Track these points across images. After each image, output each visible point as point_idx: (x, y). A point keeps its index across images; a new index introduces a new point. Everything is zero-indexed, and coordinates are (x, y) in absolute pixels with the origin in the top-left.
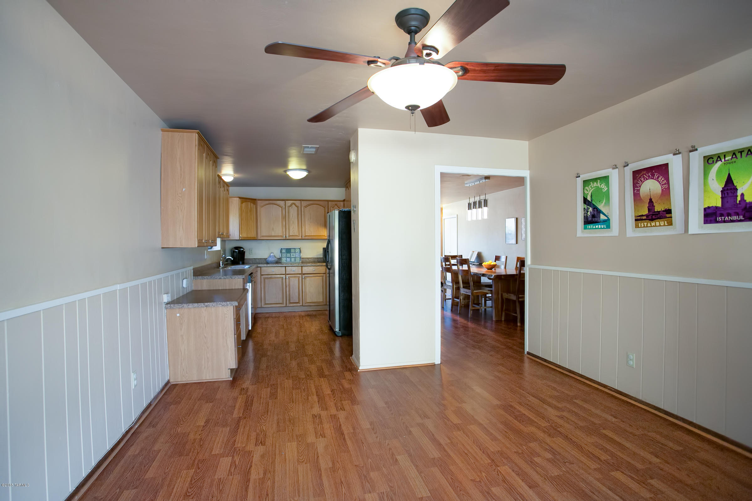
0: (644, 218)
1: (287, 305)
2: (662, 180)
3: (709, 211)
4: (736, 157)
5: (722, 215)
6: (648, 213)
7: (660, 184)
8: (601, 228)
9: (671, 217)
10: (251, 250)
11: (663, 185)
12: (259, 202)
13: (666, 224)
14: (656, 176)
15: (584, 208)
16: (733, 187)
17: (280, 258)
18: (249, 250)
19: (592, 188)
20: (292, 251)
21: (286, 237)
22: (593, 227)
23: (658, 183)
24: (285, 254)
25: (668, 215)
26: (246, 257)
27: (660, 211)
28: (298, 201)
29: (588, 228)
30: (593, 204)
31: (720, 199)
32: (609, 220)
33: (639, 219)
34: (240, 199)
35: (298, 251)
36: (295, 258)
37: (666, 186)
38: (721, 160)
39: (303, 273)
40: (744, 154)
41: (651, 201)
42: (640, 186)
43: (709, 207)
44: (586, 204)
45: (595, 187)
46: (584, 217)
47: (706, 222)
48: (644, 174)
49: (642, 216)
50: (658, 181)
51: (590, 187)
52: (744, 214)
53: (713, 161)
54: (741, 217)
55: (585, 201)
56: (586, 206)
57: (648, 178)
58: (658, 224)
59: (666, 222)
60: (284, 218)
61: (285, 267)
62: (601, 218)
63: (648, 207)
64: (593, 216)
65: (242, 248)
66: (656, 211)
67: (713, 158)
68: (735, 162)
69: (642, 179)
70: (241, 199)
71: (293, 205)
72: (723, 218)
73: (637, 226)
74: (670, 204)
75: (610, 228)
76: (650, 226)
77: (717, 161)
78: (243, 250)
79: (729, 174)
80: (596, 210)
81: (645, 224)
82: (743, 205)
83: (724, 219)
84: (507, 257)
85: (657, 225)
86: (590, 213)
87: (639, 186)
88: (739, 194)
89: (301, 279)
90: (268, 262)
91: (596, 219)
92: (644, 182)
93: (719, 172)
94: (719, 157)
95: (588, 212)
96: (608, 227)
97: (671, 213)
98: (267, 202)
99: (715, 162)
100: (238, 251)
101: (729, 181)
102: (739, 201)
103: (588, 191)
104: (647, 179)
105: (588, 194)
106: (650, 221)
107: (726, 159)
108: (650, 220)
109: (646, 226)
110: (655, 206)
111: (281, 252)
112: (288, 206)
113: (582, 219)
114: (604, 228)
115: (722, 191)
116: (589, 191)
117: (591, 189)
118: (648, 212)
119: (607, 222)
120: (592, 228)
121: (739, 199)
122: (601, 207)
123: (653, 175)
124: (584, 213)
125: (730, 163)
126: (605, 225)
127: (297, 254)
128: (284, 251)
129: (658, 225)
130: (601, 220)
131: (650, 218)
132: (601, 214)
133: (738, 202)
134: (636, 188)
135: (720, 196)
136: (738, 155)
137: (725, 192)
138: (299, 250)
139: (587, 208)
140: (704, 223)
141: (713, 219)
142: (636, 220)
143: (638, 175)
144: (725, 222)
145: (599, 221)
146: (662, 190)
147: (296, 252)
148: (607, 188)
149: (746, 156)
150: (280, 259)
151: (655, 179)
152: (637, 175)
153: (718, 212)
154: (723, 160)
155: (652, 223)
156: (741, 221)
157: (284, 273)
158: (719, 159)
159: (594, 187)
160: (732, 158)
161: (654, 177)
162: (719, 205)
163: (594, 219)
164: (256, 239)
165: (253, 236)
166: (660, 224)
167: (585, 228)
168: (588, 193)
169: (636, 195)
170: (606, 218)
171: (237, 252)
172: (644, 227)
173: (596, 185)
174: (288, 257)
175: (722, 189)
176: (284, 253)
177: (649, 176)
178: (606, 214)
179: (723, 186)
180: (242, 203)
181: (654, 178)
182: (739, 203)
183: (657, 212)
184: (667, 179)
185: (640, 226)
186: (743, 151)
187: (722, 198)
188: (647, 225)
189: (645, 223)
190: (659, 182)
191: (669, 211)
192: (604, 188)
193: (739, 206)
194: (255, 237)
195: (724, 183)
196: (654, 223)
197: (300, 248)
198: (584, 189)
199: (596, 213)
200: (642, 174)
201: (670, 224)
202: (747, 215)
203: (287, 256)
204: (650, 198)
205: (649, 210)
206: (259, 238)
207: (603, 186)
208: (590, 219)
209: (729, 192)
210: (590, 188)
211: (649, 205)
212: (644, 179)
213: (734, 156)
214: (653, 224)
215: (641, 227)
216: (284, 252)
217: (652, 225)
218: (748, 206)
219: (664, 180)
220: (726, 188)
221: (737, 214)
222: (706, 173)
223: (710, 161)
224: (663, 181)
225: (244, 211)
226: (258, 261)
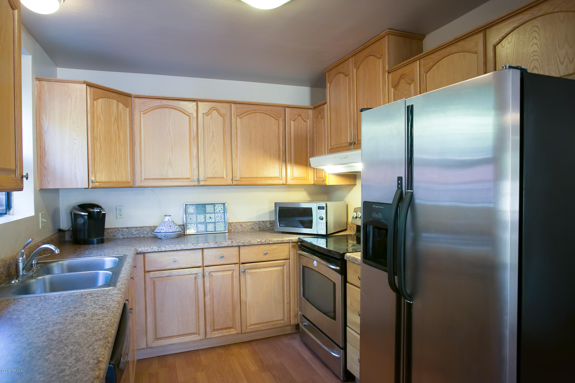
1: (208, 337)
10: (120, 210)
12: (137, 100)
17: (184, 225)
18: (115, 209)
20: (209, 209)
21: (198, 180)
24: (195, 215)
26: (107, 226)
28: (225, 105)
34: (88, 88)
35: (219, 208)
36: (215, 223)
39: (242, 261)
60: (194, 139)
61: (201, 251)
65: (98, 206)
70: (92, 89)
71: (215, 111)
78: (100, 212)
89: (236, 274)
90: (159, 235)
98: (158, 103)
100: (86, 214)
111: (186, 212)
112: (204, 114)
127: (219, 215)
128: (191, 210)
138: (222, 207)
147: (216, 211)
150: (184, 227)
157: (200, 264)
164: (131, 185)
165: (124, 180)
171: (86, 217)
174: (201, 223)
176: (192, 214)
180: (95, 99)
194: (129, 181)
197: (224, 204)
203: (199, 221)
206: (138, 184)
216: (190, 212)
225: (102, 118)
226: (136, 232)
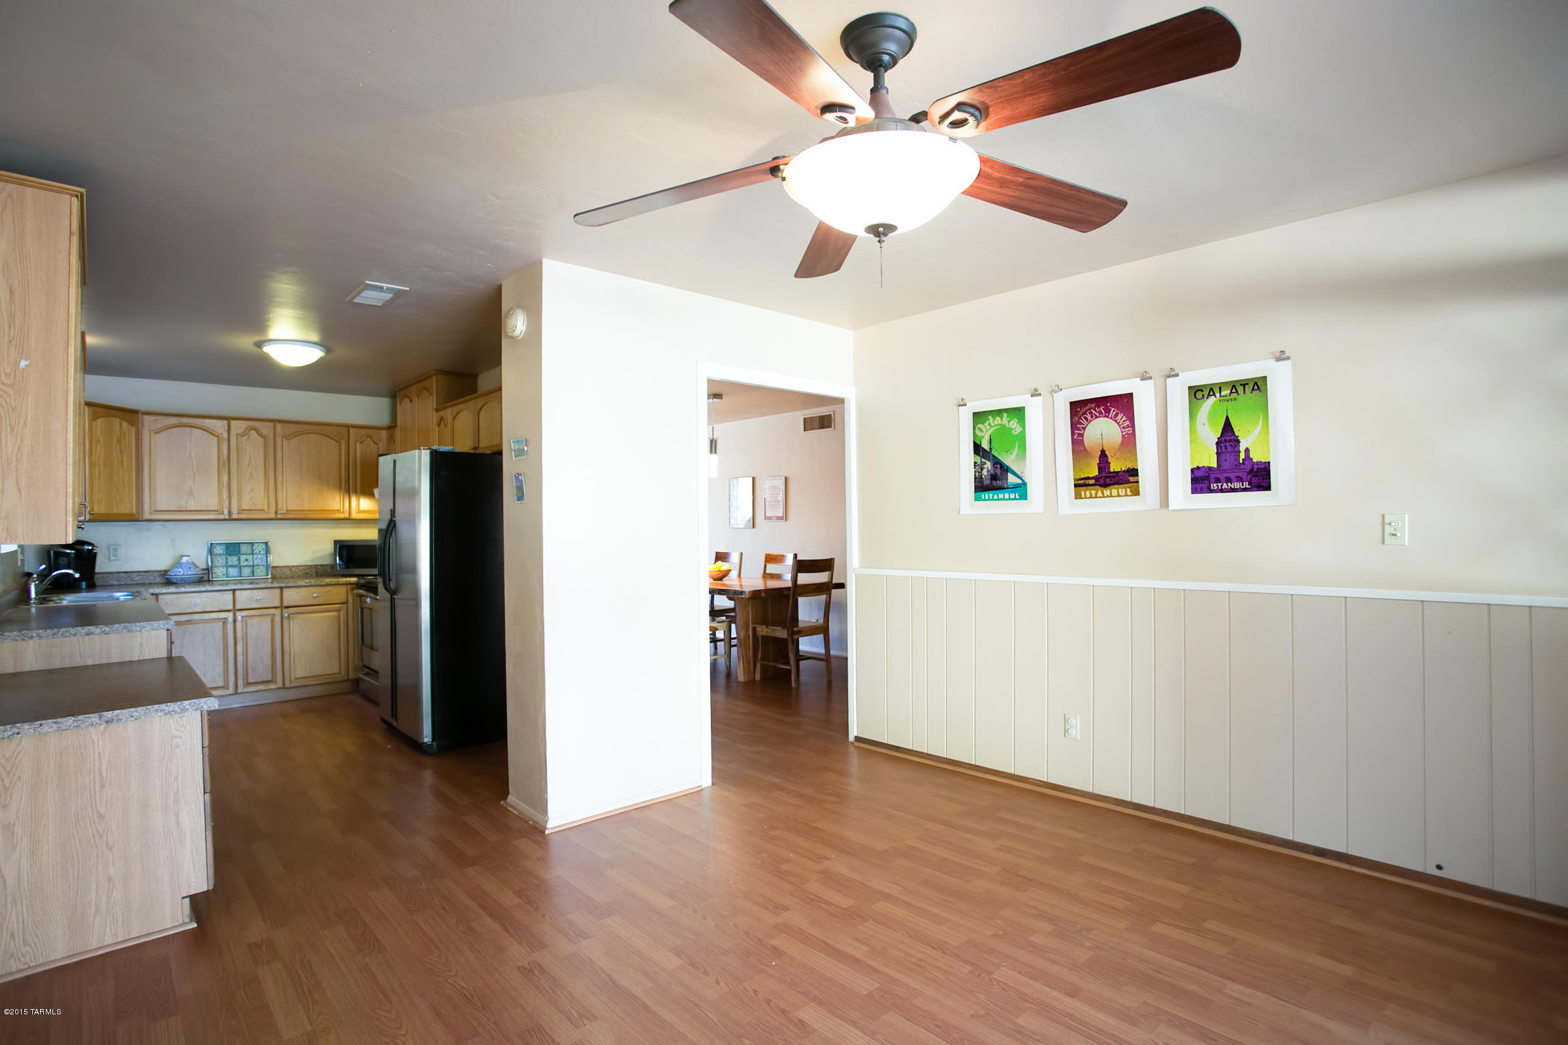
0: (1092, 482)
1: (239, 691)
2: (1123, 419)
3: (1198, 474)
4: (1237, 392)
5: (1217, 481)
6: (1097, 474)
7: (1120, 426)
8: (1010, 499)
9: (1138, 482)
10: (115, 550)
11: (1124, 428)
12: (146, 418)
13: (1129, 493)
14: (1112, 413)
15: (975, 463)
16: (1232, 438)
17: (208, 569)
18: (109, 549)
19: (992, 427)
20: (244, 549)
21: (230, 513)
22: (993, 497)
23: (1117, 425)
24: (224, 557)
25: (1132, 479)
26: (97, 570)
27: (1119, 472)
28: (267, 424)
29: (983, 498)
30: (994, 456)
31: (1216, 455)
32: (1024, 484)
33: (1081, 484)
34: (86, 408)
35: (260, 548)
36: (253, 566)
37: (1130, 430)
38: (1214, 395)
39: (285, 604)
40: (1248, 389)
41: (1103, 455)
42: (1084, 429)
43: (1198, 468)
44: (979, 456)
45: (998, 425)
46: (975, 478)
47: (1195, 490)
48: (1092, 408)
49: (1088, 478)
50: (1116, 421)
51: (986, 424)
52: (1251, 479)
53: (1203, 395)
54: (1246, 485)
55: (978, 449)
56: (978, 459)
57: (1098, 415)
58: (1114, 492)
59: (1128, 490)
60: (224, 465)
61: (231, 592)
62: (1009, 481)
63: (1098, 464)
64: (994, 477)
65: (89, 544)
66: (1112, 470)
67: (1202, 391)
68: (1235, 399)
69: (1089, 417)
70: (89, 408)
71: (253, 432)
72: (1220, 484)
73: (1078, 496)
74: (1136, 460)
75: (1026, 499)
76: (1102, 495)
77: (1209, 395)
78: (92, 549)
79: (1227, 417)
80: (998, 466)
81: (1093, 492)
82: (1248, 467)
83: (1222, 486)
84: (742, 553)
85: (1113, 495)
86: (988, 471)
87: (1082, 428)
88: (1242, 448)
89: (278, 619)
90: (174, 581)
91: (999, 483)
92: (1090, 421)
93: (1212, 413)
94: (1211, 389)
95: (982, 469)
96: (1024, 496)
97: (1138, 476)
98: (174, 421)
99: (1206, 397)
100: (73, 552)
101: (1228, 427)
102: (1243, 460)
103: (983, 432)
104: (1097, 417)
105: (983, 437)
106: (1101, 488)
107: (1223, 394)
108: (1101, 486)
109: (1094, 496)
110: (1110, 463)
111: (211, 551)
112: (237, 434)
113: (970, 482)
114: (1015, 499)
115: (1217, 444)
116: (985, 431)
117: (989, 429)
118: (1099, 472)
119: (1021, 490)
120: (991, 498)
121: (1242, 456)
122: (1007, 460)
123: (1108, 411)
124: (975, 472)
125: (1228, 401)
126: (1017, 494)
127: (259, 556)
128: (219, 550)
129: (1116, 494)
130: (1009, 484)
131: (1102, 482)
132: (1009, 474)
133: (1241, 462)
134: (1076, 432)
135: (1216, 451)
136: (1240, 389)
137: (1222, 445)
138: (264, 546)
139: (981, 462)
140: (1192, 493)
141: (1204, 486)
142: (1076, 486)
143: (1081, 409)
144: (1222, 491)
145: (1006, 486)
146: (1123, 436)
147: (255, 552)
148: (1021, 429)
149: (1251, 392)
150: (208, 570)
151: (1111, 418)
152: (1079, 409)
153: (1212, 476)
154: (1218, 395)
155: (1105, 491)
156: (1245, 490)
157: (231, 607)
158: (1211, 393)
159: (996, 425)
160: (1231, 393)
161: (1109, 414)
162: (1214, 464)
163: (994, 483)
164: (137, 518)
165: (127, 512)
166: (1118, 492)
167: (977, 499)
168: (983, 434)
169: (1077, 443)
170: (1020, 482)
171: (73, 555)
172: (1091, 497)
173: (1000, 422)
174: (232, 566)
175: (1217, 440)
176: (220, 555)
177: (1100, 413)
178: (1019, 473)
179: (1219, 436)
180: (94, 418)
181: (1110, 416)
182: (1243, 463)
183: (1114, 472)
184: (1131, 419)
185: (1083, 496)
186: (1248, 384)
187: (1217, 453)
188: (1096, 495)
189: (1092, 492)
190: (1118, 423)
191: (1134, 472)
192: (1015, 429)
193: (1242, 467)
194: (134, 512)
195: (1220, 431)
196: (1109, 491)
197: (266, 543)
198: (974, 428)
199: (998, 471)
200: (1087, 408)
201: (1136, 493)
202: (1255, 480)
203: (230, 563)
204: (1103, 449)
205: (1100, 469)
206: (147, 516)
207: (1014, 424)
208: (987, 482)
209: (1228, 444)
210: (988, 427)
211: (1100, 461)
212: (1092, 417)
213: (1234, 391)
214: (1107, 492)
215: (1086, 498)
216: (218, 552)
217: (1105, 495)
218: (1256, 467)
219: (1126, 420)
220: (1223, 439)
221: (1240, 479)
222: (1192, 413)
223: (1199, 395)
224: (1124, 421)
225: (102, 440)
226: (138, 578)
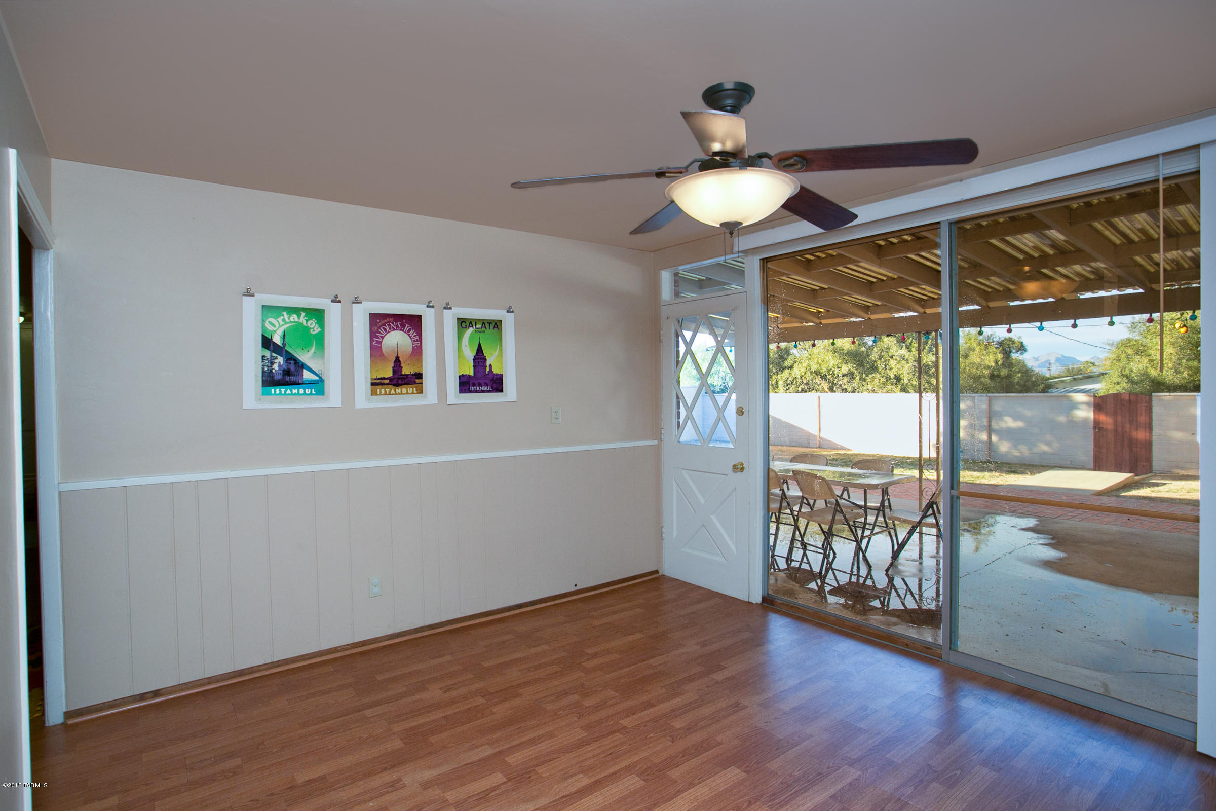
0: (387, 381)
2: (414, 334)
3: (463, 380)
4: (485, 327)
5: (474, 385)
6: (392, 375)
7: (411, 339)
8: (305, 394)
9: (422, 383)
11: (414, 341)
13: (415, 392)
14: (407, 329)
15: (263, 357)
16: (482, 357)
19: (287, 323)
22: (286, 391)
23: (407, 336)
25: (417, 381)
27: (408, 375)
29: (273, 392)
30: (287, 351)
31: (473, 368)
32: (321, 380)
33: (377, 383)
37: (418, 344)
38: (472, 326)
40: (492, 326)
41: (397, 360)
42: (383, 338)
43: (463, 375)
44: (269, 350)
45: (296, 322)
46: (263, 372)
47: (461, 391)
48: (390, 322)
49: (384, 378)
50: (409, 335)
51: (280, 320)
52: (492, 384)
53: (466, 326)
54: (490, 388)
55: (267, 342)
56: (268, 354)
57: (395, 328)
58: (404, 390)
59: (415, 389)
62: (304, 377)
63: (393, 367)
64: (287, 372)
66: (403, 373)
67: (465, 323)
68: (484, 332)
69: (387, 328)
73: (374, 393)
74: (422, 366)
75: (324, 395)
76: (394, 393)
77: (469, 327)
79: (480, 343)
80: (292, 362)
81: (388, 390)
82: (491, 377)
83: (476, 388)
85: (403, 392)
86: (280, 366)
87: (381, 336)
88: (488, 364)
91: (293, 379)
92: (389, 332)
93: (471, 338)
94: (471, 323)
95: (272, 364)
96: (321, 392)
97: (422, 378)
99: (467, 327)
101: (480, 350)
102: (488, 372)
103: (275, 327)
104: (394, 330)
105: (275, 331)
106: (395, 387)
107: (477, 327)
108: (394, 385)
109: (388, 393)
110: (402, 367)
113: (256, 376)
114: (311, 394)
115: (474, 360)
116: (277, 326)
117: (283, 325)
118: (393, 374)
119: (318, 384)
120: (283, 392)
121: (488, 369)
122: (304, 357)
123: (403, 326)
124: (263, 366)
125: (480, 332)
126: (313, 390)
129: (405, 392)
130: (304, 380)
131: (395, 382)
132: (304, 370)
133: (487, 373)
134: (375, 339)
135: (472, 364)
136: (487, 325)
137: (477, 361)
139: (271, 356)
140: (460, 393)
141: (466, 388)
142: (372, 384)
143: (380, 321)
144: (476, 392)
145: (300, 382)
146: (413, 347)
148: (319, 329)
149: (493, 329)
151: (405, 332)
152: (378, 321)
153: (471, 382)
154: (474, 327)
155: (397, 390)
156: (489, 391)
158: (471, 325)
159: (291, 322)
160: (482, 327)
161: (404, 329)
162: (472, 374)
163: (288, 379)
166: (407, 391)
167: (265, 393)
168: (275, 329)
169: (376, 350)
170: (316, 378)
172: (385, 394)
173: (296, 319)
175: (473, 357)
177: (397, 326)
178: (316, 370)
179: (475, 355)
181: (405, 330)
182: (488, 374)
183: (405, 375)
184: (420, 334)
185: (378, 393)
186: (491, 323)
187: (474, 366)
188: (390, 392)
189: (386, 390)
190: (410, 337)
191: (419, 376)
192: (313, 328)
193: (488, 376)
195: (476, 351)
196: (400, 389)
198: (263, 321)
199: (292, 367)
200: (386, 321)
201: (420, 391)
202: (495, 386)
204: (397, 356)
205: (394, 371)
207: (312, 324)
208: (278, 377)
209: (480, 361)
210: (282, 323)
211: (394, 365)
212: (390, 329)
213: (483, 326)
215: (381, 394)
217: (397, 393)
218: (495, 377)
219: (416, 336)
220: (477, 357)
221: (487, 385)
222: (460, 338)
223: (464, 325)
224: (415, 336)
